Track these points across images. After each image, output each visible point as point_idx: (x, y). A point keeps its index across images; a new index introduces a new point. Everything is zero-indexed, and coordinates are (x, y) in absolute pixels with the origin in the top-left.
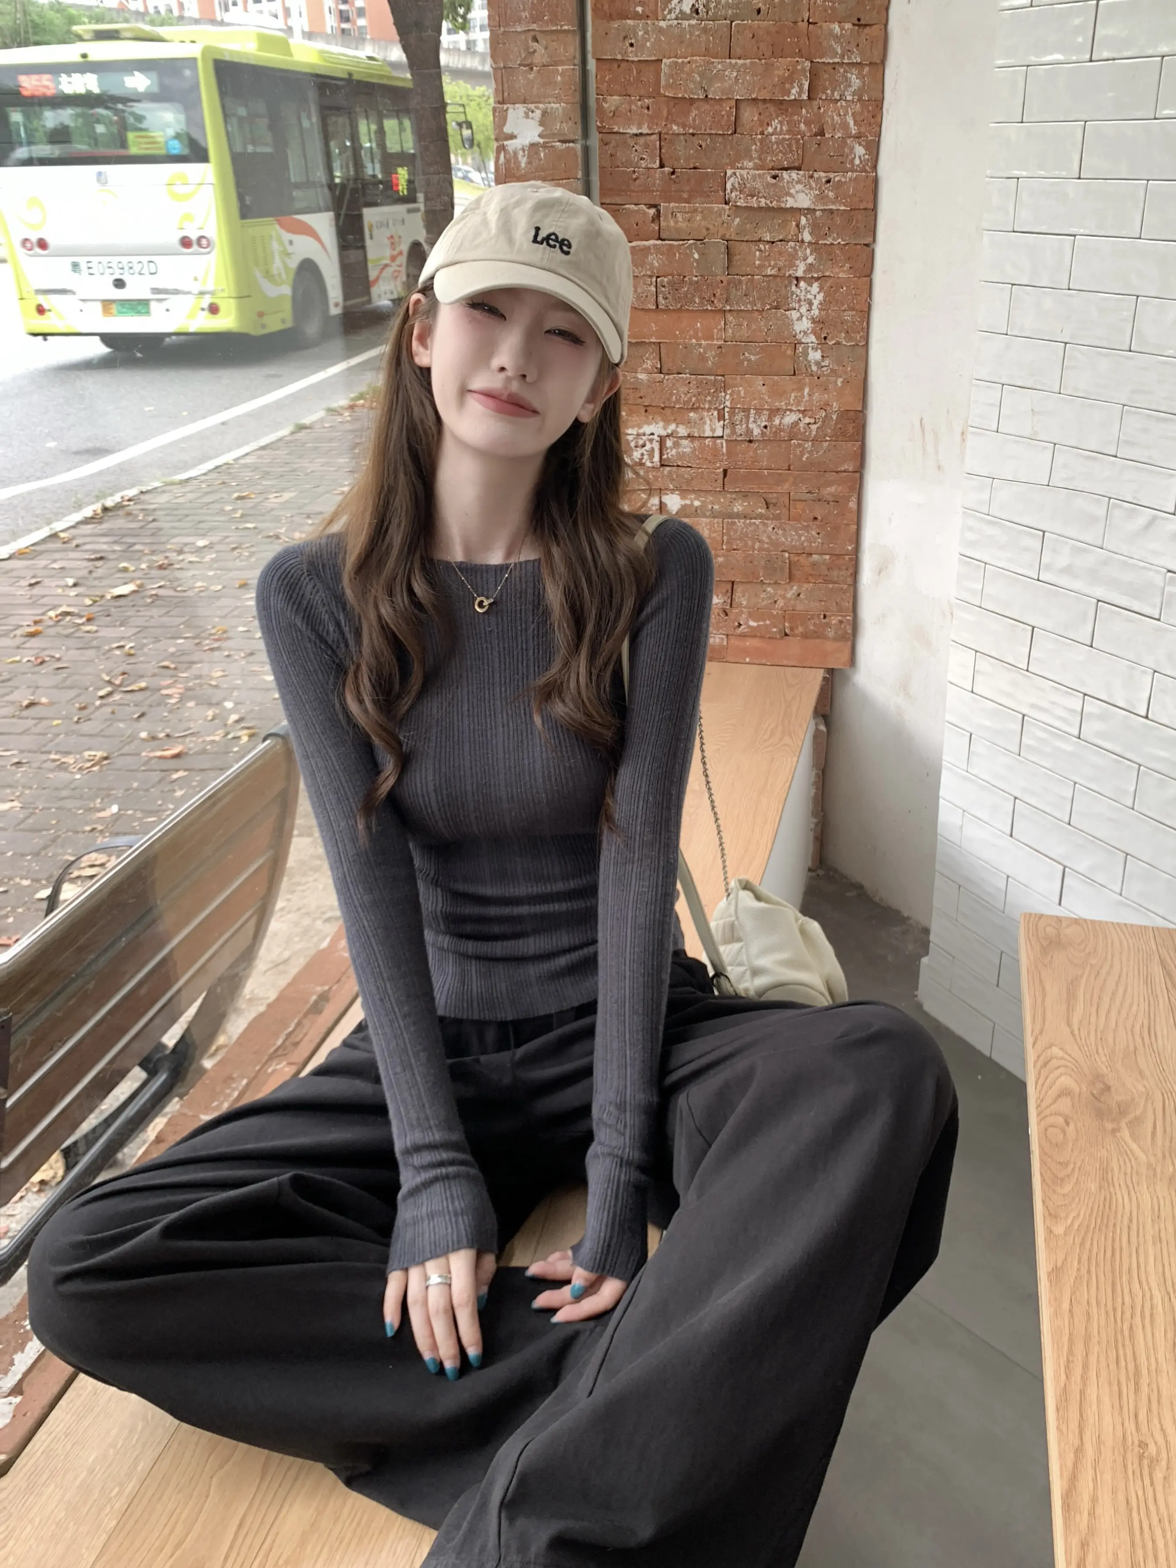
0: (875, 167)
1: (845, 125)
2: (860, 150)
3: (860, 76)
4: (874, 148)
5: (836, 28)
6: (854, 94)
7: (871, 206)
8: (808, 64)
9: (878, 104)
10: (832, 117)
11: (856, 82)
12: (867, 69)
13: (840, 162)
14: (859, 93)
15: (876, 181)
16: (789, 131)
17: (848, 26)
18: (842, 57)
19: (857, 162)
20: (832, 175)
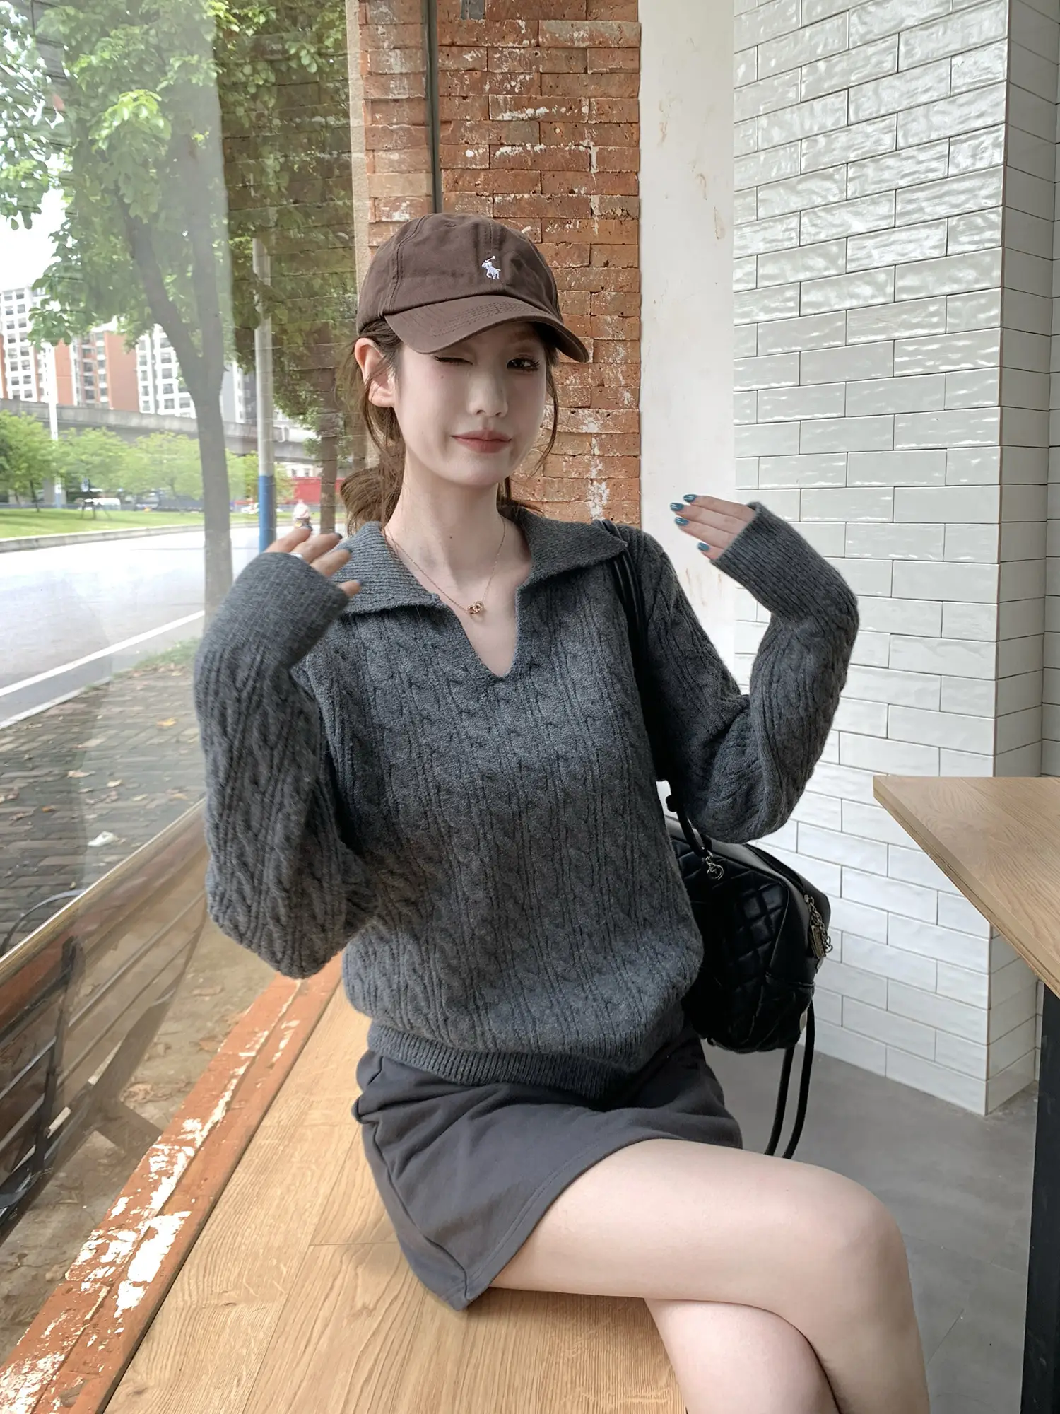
0: (638, 406)
1: (617, 379)
2: (627, 395)
3: (626, 349)
4: (636, 393)
5: (608, 318)
6: (622, 359)
7: (637, 431)
8: (592, 340)
9: (638, 365)
10: (608, 373)
11: (622, 352)
12: (629, 344)
13: (614, 403)
14: (625, 359)
15: (639, 415)
16: (581, 384)
17: (616, 317)
18: (613, 336)
19: (626, 402)
20: (610, 411)
